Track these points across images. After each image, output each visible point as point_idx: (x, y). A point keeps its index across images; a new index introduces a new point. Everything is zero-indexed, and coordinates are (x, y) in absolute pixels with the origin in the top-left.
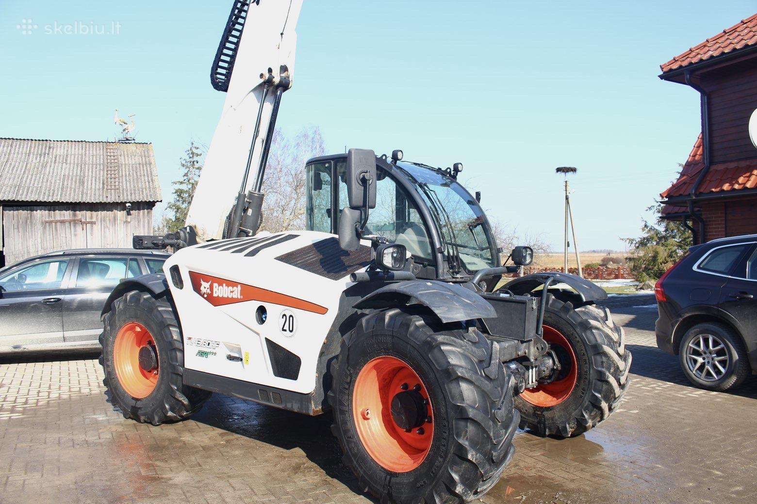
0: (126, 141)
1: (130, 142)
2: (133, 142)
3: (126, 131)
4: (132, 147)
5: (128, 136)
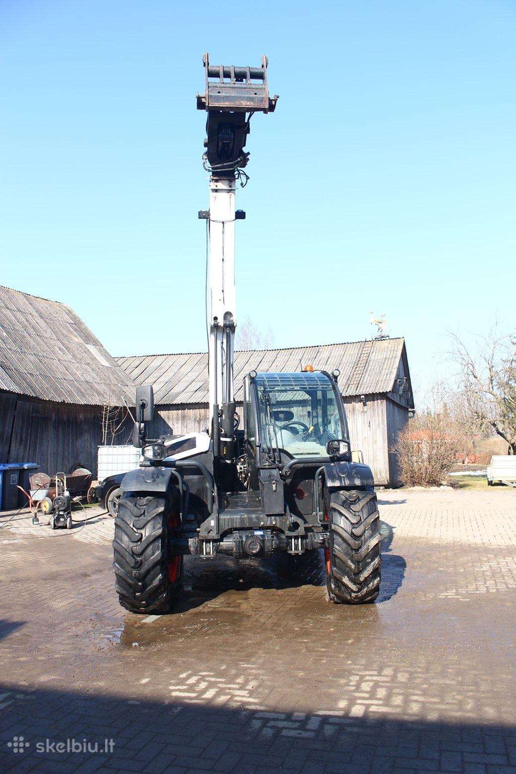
0: (382, 338)
1: (384, 338)
2: (387, 338)
3: (380, 330)
4: (385, 343)
5: (383, 334)
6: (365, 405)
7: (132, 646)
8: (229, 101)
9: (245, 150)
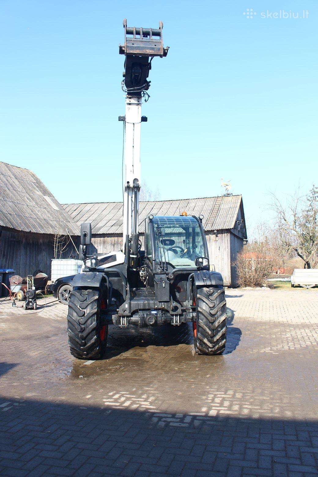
0: (228, 195)
1: (230, 195)
2: (231, 195)
3: (227, 190)
4: (230, 198)
5: (229, 193)
6: (217, 236)
7: (79, 377)
8: (139, 50)
9: (148, 79)
